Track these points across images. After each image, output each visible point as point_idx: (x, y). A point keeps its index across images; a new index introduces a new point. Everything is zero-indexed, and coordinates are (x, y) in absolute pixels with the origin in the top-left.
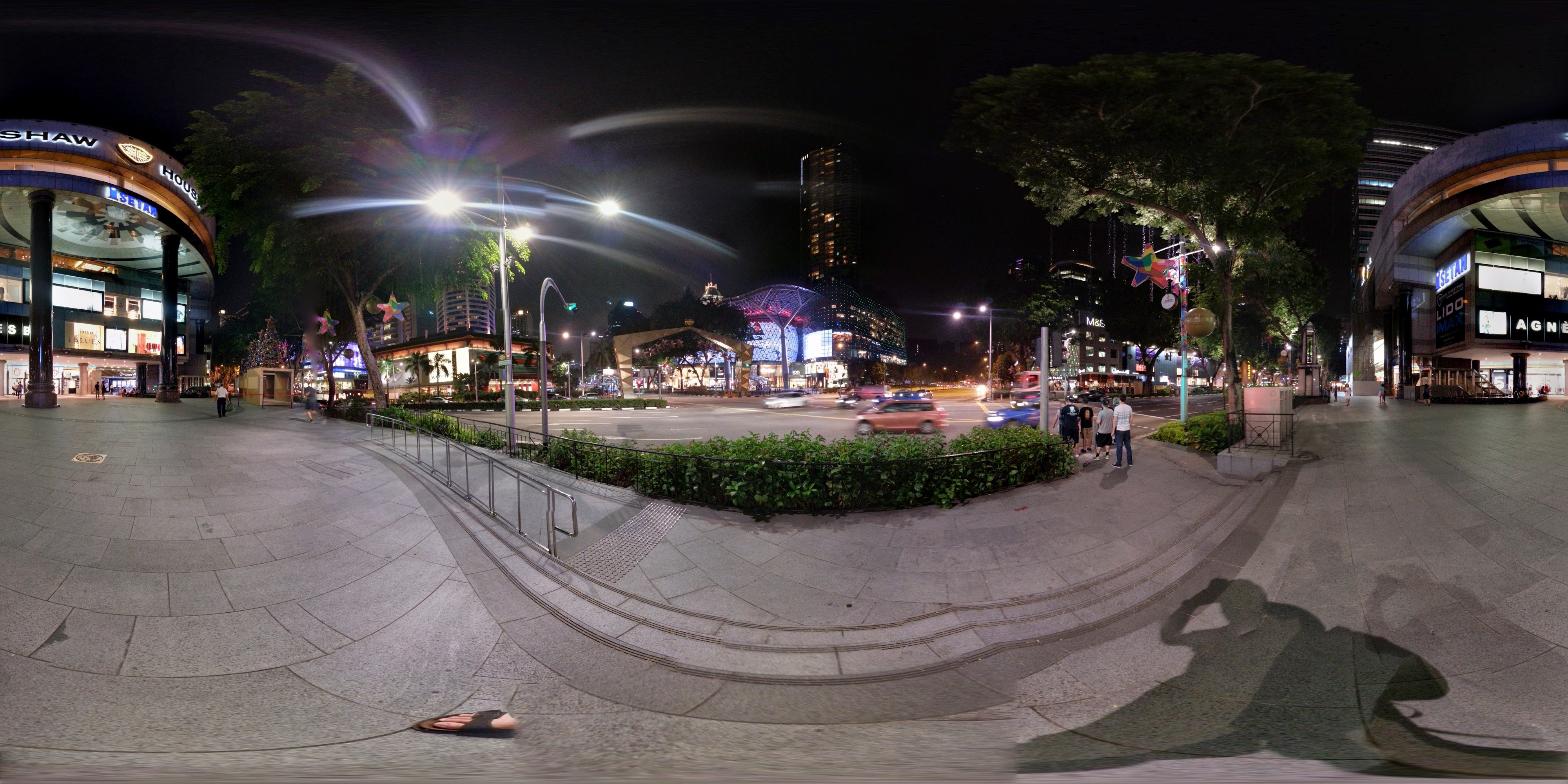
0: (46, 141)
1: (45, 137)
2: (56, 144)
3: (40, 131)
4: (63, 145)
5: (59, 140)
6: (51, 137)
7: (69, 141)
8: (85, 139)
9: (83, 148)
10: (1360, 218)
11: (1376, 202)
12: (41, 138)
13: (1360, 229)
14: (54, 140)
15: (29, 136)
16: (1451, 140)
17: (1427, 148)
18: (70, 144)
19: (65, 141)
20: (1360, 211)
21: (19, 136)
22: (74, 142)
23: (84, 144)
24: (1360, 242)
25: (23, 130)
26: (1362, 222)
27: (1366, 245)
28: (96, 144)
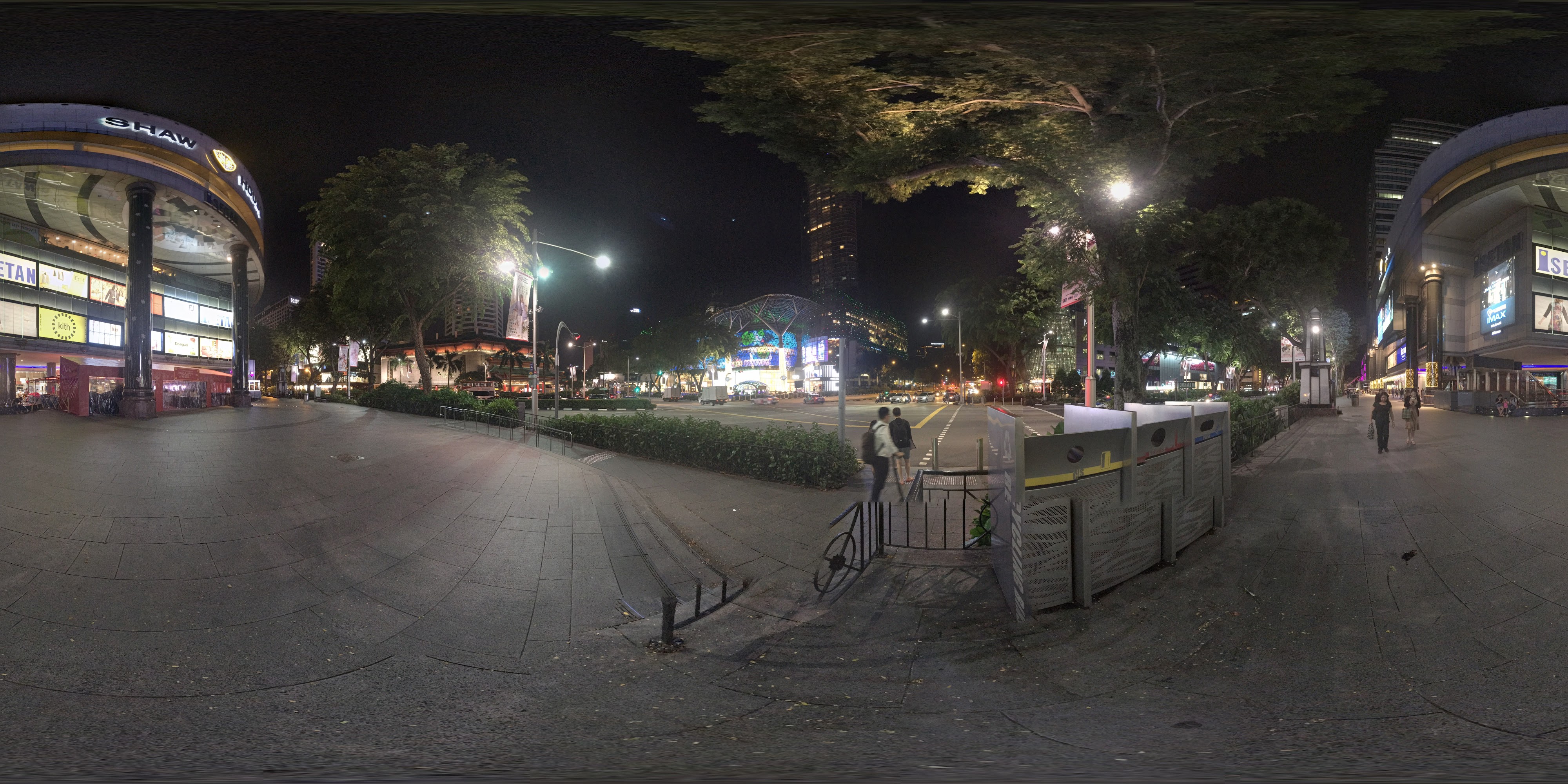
0: (152, 135)
1: (153, 131)
2: (161, 140)
3: (148, 125)
4: (166, 141)
5: (165, 137)
6: (158, 133)
7: (174, 139)
8: (187, 140)
9: (183, 148)
10: (1377, 212)
11: (1394, 197)
12: (148, 132)
13: (1377, 223)
14: (160, 135)
15: (137, 127)
16: (1454, 135)
17: (1435, 143)
18: (173, 141)
19: (170, 139)
20: (1378, 205)
21: (128, 125)
22: (178, 142)
23: (186, 145)
24: (1377, 236)
25: (132, 121)
26: (1378, 216)
27: (1383, 240)
28: (195, 146)
